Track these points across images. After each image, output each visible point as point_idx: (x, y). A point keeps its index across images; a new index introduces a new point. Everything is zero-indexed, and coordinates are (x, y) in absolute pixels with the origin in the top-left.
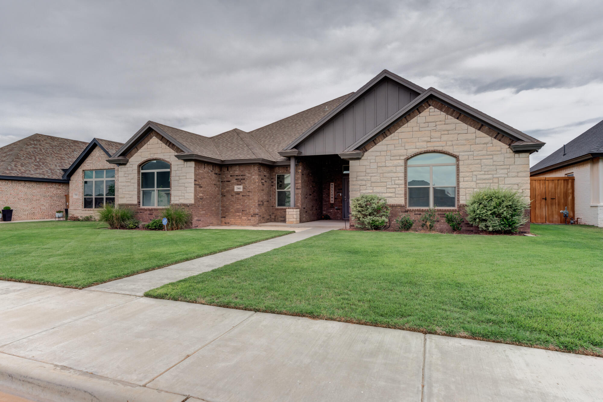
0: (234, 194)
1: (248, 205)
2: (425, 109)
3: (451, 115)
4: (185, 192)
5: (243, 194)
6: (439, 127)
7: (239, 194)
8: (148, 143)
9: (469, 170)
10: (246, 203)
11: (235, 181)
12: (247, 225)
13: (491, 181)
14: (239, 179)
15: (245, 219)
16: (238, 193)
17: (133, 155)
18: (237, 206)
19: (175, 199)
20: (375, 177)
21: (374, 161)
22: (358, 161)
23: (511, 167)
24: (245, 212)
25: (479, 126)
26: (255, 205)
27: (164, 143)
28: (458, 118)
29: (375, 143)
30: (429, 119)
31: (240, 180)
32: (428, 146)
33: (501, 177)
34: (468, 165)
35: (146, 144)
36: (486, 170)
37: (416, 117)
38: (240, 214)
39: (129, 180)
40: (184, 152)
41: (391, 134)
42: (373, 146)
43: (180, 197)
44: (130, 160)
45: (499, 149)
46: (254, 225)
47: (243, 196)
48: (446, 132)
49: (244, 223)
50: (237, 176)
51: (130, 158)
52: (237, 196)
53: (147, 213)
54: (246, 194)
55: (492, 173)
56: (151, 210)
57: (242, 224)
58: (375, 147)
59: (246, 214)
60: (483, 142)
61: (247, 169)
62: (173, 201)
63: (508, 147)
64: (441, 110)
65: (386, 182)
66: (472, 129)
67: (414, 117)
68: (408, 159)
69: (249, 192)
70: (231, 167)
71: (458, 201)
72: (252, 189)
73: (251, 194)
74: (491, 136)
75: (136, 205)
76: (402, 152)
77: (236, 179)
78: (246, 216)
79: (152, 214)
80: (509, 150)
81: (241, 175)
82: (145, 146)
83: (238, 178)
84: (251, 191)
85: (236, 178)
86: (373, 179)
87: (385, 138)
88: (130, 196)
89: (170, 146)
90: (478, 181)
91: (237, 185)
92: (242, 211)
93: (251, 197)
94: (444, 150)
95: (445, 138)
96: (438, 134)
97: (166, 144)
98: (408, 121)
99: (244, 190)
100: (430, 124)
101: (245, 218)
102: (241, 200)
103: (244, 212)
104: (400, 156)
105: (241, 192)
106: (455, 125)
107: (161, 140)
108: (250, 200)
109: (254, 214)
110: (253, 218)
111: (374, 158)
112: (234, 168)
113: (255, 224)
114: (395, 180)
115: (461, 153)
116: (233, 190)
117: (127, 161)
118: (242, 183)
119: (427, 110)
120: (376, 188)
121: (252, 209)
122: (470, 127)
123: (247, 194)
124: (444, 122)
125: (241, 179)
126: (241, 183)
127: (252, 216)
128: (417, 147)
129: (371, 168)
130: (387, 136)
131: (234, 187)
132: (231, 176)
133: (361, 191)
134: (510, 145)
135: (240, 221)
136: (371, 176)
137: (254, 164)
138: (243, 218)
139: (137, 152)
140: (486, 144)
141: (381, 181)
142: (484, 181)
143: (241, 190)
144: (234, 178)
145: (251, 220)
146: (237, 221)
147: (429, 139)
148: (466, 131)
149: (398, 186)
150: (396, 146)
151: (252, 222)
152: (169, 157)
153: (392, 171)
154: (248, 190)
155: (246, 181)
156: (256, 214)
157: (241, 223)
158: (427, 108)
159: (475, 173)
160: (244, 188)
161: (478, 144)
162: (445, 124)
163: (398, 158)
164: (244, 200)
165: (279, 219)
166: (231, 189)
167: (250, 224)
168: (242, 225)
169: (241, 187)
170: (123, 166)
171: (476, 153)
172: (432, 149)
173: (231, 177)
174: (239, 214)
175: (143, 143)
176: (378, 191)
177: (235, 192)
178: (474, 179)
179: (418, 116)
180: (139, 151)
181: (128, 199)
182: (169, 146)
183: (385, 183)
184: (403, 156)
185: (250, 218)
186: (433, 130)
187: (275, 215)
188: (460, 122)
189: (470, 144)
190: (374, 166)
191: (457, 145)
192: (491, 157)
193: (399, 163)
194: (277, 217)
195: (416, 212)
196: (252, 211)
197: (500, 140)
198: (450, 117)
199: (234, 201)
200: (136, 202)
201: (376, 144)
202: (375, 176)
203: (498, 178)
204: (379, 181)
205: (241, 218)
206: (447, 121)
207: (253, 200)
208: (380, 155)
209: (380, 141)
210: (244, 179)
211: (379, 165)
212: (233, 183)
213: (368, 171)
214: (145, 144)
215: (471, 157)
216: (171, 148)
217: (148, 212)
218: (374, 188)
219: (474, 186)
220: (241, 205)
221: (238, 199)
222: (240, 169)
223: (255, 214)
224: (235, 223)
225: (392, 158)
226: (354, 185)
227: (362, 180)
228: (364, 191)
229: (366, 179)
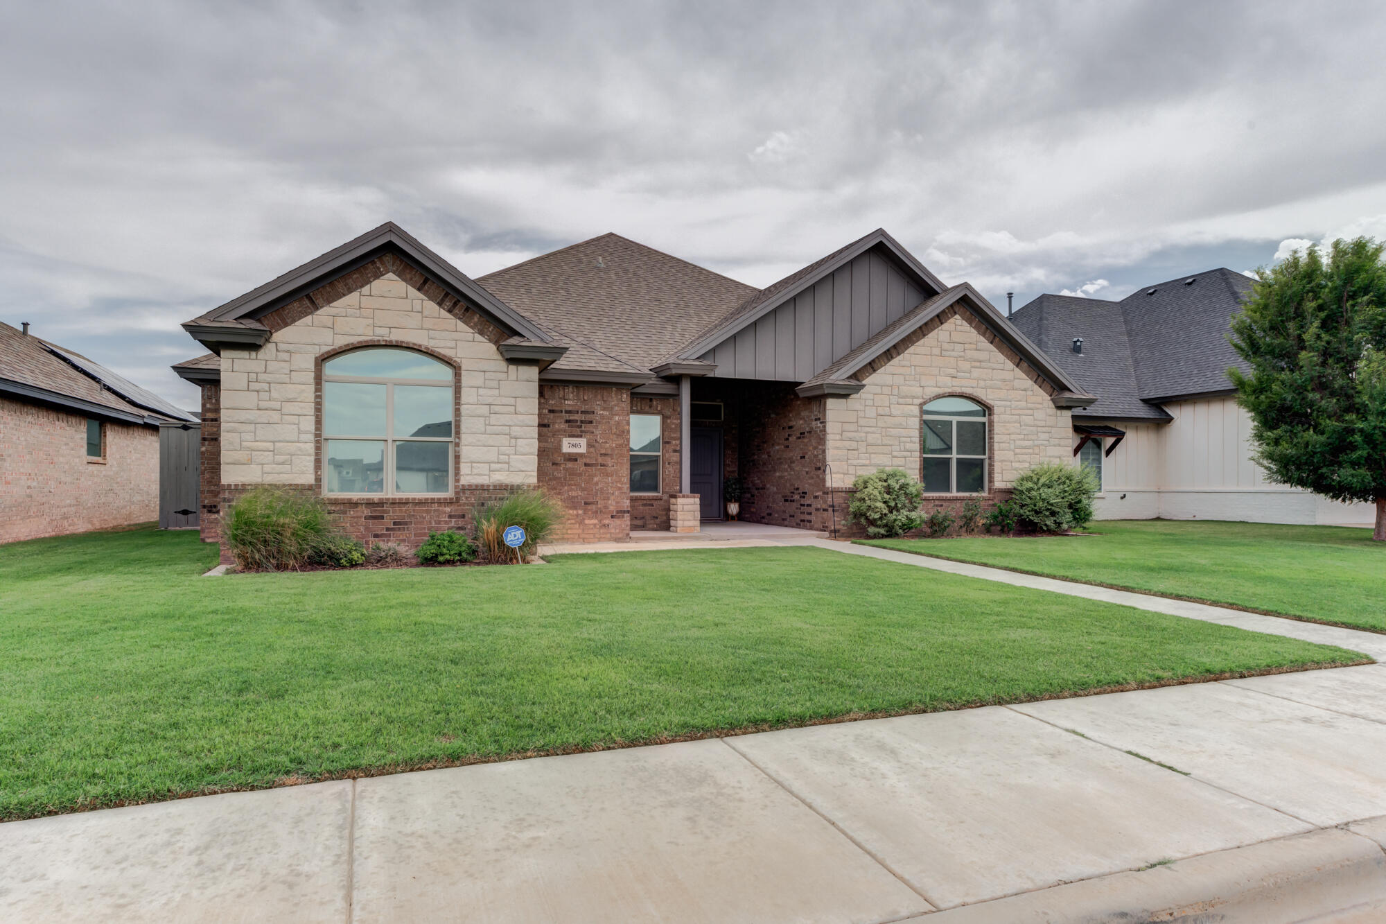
0: (559, 459)
1: (602, 489)
2: (949, 318)
3: (984, 335)
5: (588, 461)
6: (969, 354)
7: (576, 460)
8: (366, 290)
9: (1007, 432)
10: (597, 484)
11: (563, 426)
12: (600, 540)
13: (1031, 451)
14: (576, 421)
15: (595, 525)
16: (572, 458)
17: (294, 321)
18: (571, 490)
19: (475, 471)
20: (874, 435)
21: (870, 403)
22: (845, 400)
23: (1054, 430)
24: (594, 507)
25: (1018, 361)
26: (620, 489)
27: (431, 298)
28: (991, 343)
29: (872, 368)
30: (957, 337)
31: (579, 423)
32: (954, 384)
33: (1042, 445)
34: (1005, 422)
35: (355, 295)
36: (1025, 432)
37: (936, 330)
38: (580, 512)
39: (277, 405)
40: (523, 336)
41: (899, 354)
42: (870, 374)
43: (494, 466)
44: (278, 336)
45: (1039, 399)
46: (619, 539)
47: (586, 465)
48: (978, 364)
49: (592, 536)
50: (567, 412)
51: (279, 327)
52: (570, 465)
53: (359, 514)
54: (596, 460)
55: (1034, 437)
56: (381, 503)
57: (584, 539)
58: (874, 375)
59: (596, 512)
60: (1023, 388)
61: (599, 397)
62: (468, 478)
63: (1049, 398)
64: (970, 324)
65: (891, 445)
66: (1010, 365)
67: (932, 330)
68: (925, 403)
69: (605, 455)
70: (552, 386)
71: (991, 481)
72: (612, 449)
73: (609, 462)
74: (1031, 379)
75: (310, 488)
76: (917, 391)
77: (568, 421)
78: (596, 518)
79: (382, 518)
80: (1051, 404)
81: (582, 412)
82: (352, 298)
83: (571, 418)
84: (610, 452)
85: (567, 417)
86: (870, 438)
87: (889, 360)
88: (280, 458)
89: (456, 311)
90: (1017, 451)
91: (570, 436)
92: (586, 503)
93: (609, 470)
94: (975, 394)
95: (976, 373)
96: (966, 365)
97: (440, 304)
98: (924, 335)
99: (592, 450)
100: (959, 347)
101: (595, 521)
102: (580, 474)
103: (589, 507)
104: (913, 397)
105: (581, 455)
106: (987, 353)
107: (419, 290)
108: (607, 475)
109: (618, 512)
110: (618, 522)
111: (871, 396)
112: (562, 393)
113: (620, 536)
114: (904, 442)
115: (996, 402)
116: (559, 448)
117: (266, 336)
118: (585, 432)
119: (952, 320)
120: (875, 456)
121: (612, 498)
122: (1007, 361)
123: (600, 460)
124: (974, 346)
125: (582, 422)
126: (581, 432)
127: (612, 517)
128: (939, 384)
129: (866, 416)
130: (892, 358)
131: (560, 441)
132: (551, 411)
133: (849, 461)
134: (1051, 396)
135: (580, 531)
136: (866, 433)
137: (620, 386)
138: (587, 522)
139: (311, 313)
140: (1025, 390)
141: (883, 443)
142: (1024, 451)
143: (583, 449)
144: (562, 417)
145: (611, 526)
146: (569, 532)
147: (953, 372)
148: (1001, 366)
149: (909, 454)
150: (907, 378)
151: (613, 531)
152: (452, 344)
153: (901, 424)
154: (603, 452)
155: (596, 427)
156: (624, 512)
157: (582, 536)
158: (952, 316)
159: (1013, 437)
160: (589, 445)
161: (1016, 390)
162: (976, 350)
163: (909, 401)
164: (591, 477)
166: (550, 446)
167: (608, 536)
168: (585, 541)
169: (583, 442)
170: (245, 354)
171: (1014, 404)
172: (958, 390)
173: (552, 415)
174: (575, 512)
175: (340, 287)
176: (878, 462)
177: (565, 454)
178: (1012, 447)
179: (940, 328)
180: (319, 312)
181: (267, 468)
182: (450, 311)
183: (890, 448)
184: (918, 398)
185: (607, 522)
186: (960, 357)
188: (995, 349)
189: (1007, 388)
190: (871, 412)
191: (991, 388)
192: (1030, 412)
193: (912, 411)
195: (937, 502)
196: (614, 503)
197: (1040, 387)
198: (982, 338)
199: (560, 478)
200: (309, 479)
201: (875, 371)
202: (873, 433)
203: (1038, 446)
204: (879, 442)
205: (581, 523)
206: (981, 345)
207: (614, 477)
208: (880, 392)
209: (882, 366)
210: (591, 422)
211: (881, 411)
212: (558, 431)
213: (862, 422)
214: (350, 291)
215: (1008, 410)
216: (460, 319)
217: (367, 512)
218: (872, 456)
219: (1012, 459)
220: (583, 489)
221: (573, 473)
222: (578, 395)
223: (621, 512)
224: (566, 536)
225: (901, 400)
226: (837, 448)
227: (851, 439)
228: (855, 462)
229: (858, 438)
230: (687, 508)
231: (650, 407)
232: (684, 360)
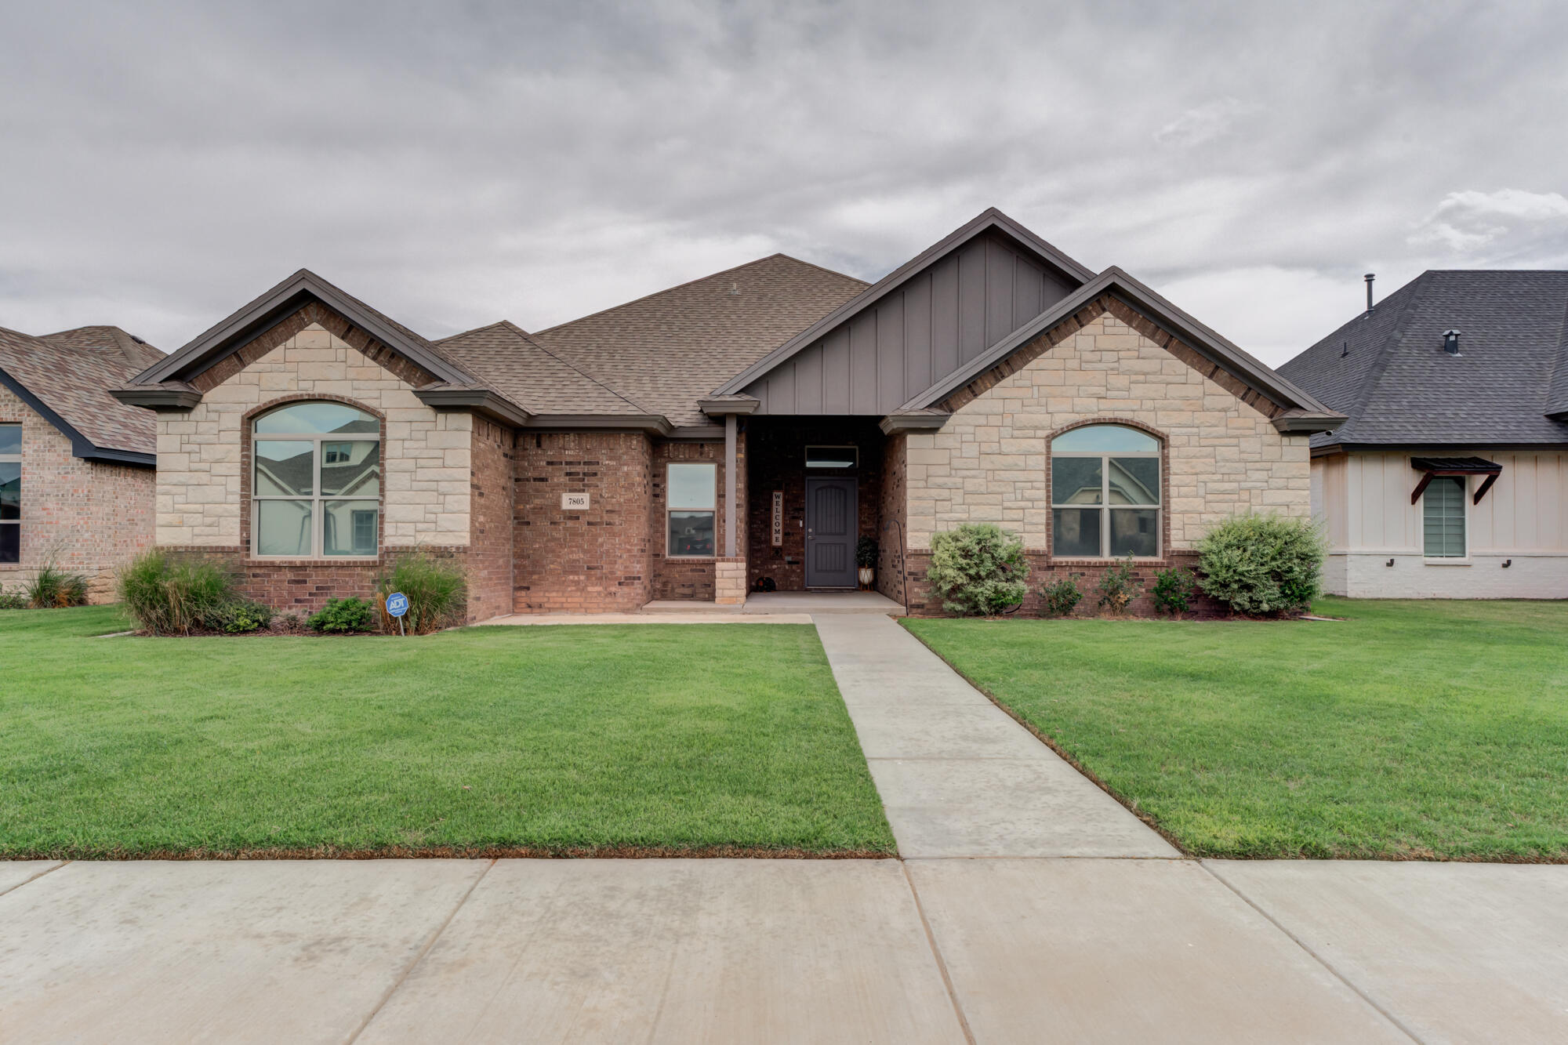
0: (558, 517)
1: (608, 551)
2: (1094, 318)
3: (1152, 337)
4: (439, 508)
5: (591, 519)
6: (1125, 364)
7: (577, 518)
8: (290, 343)
9: (1191, 471)
10: (602, 545)
11: (564, 479)
12: (605, 610)
13: (1236, 497)
14: (578, 474)
15: (599, 593)
16: (574, 516)
17: (223, 380)
18: (572, 552)
19: (400, 532)
20: (976, 481)
21: (970, 438)
22: (932, 436)
23: (1275, 466)
24: (598, 572)
25: (1211, 369)
26: (629, 551)
27: (354, 346)
28: (1165, 347)
29: (973, 392)
30: (1104, 342)
31: (581, 476)
32: (1101, 407)
33: (1256, 488)
34: (1188, 457)
35: (281, 348)
36: (1224, 470)
37: (1073, 335)
38: (582, 578)
39: (206, 466)
40: (442, 380)
41: (1013, 371)
42: (969, 400)
44: (208, 396)
45: (1250, 423)
46: (628, 609)
47: (589, 523)
48: (1141, 378)
49: (595, 606)
50: (567, 463)
51: (208, 388)
52: (570, 524)
53: (283, 578)
54: (602, 517)
55: (1239, 477)
56: (303, 567)
57: (586, 609)
58: (975, 402)
59: (602, 578)
60: (1220, 406)
61: (605, 445)
62: (392, 539)
63: (1267, 420)
64: (1129, 324)
65: (1002, 493)
66: (1196, 375)
67: (1067, 336)
68: (1054, 436)
69: (612, 512)
70: (551, 435)
71: (1167, 540)
72: (620, 504)
73: (616, 519)
74: (1235, 394)
75: (235, 550)
76: (1043, 419)
77: (567, 474)
78: (601, 585)
79: (305, 582)
80: (1271, 428)
81: (585, 463)
82: (277, 353)
83: (573, 470)
84: (617, 508)
85: (568, 469)
86: (970, 485)
87: (998, 380)
88: (208, 520)
89: (381, 358)
90: (1209, 497)
91: (572, 491)
92: (589, 568)
93: (616, 529)
94: (1136, 420)
95: (1138, 390)
96: (1123, 381)
97: (364, 352)
98: (1053, 344)
99: (596, 506)
100: (1106, 356)
101: (598, 589)
102: (582, 535)
103: (593, 572)
104: (1036, 428)
105: (583, 512)
106: (1159, 361)
107: (343, 338)
108: (614, 535)
109: (626, 578)
110: (625, 589)
111: (971, 429)
112: (561, 442)
113: (630, 606)
114: (1022, 489)
115: (1173, 429)
116: (557, 505)
117: (198, 399)
118: (589, 486)
119: (1098, 320)
120: (976, 507)
121: (620, 561)
122: (1192, 371)
123: (606, 518)
124: (1136, 354)
125: (584, 474)
126: (584, 485)
127: (620, 584)
128: (1077, 409)
129: (964, 455)
130: (1003, 377)
131: (560, 496)
132: (549, 463)
133: (938, 515)
134: (1271, 417)
135: (582, 600)
136: (964, 478)
137: (629, 431)
138: (590, 589)
139: (239, 371)
140: (1225, 410)
141: (989, 490)
142: (1221, 497)
143: (586, 506)
144: (561, 469)
145: (618, 595)
146: (569, 600)
147: (1102, 391)
148: (1183, 379)
149: (1030, 504)
150: (1026, 402)
151: (620, 600)
152: (376, 394)
153: (1016, 465)
154: (609, 508)
155: (601, 480)
156: (634, 578)
157: (585, 605)
158: (1099, 315)
159: (1202, 477)
160: (593, 501)
161: (1208, 410)
162: (1138, 358)
163: (1031, 433)
164: (595, 537)
165: (676, 591)
166: (549, 502)
167: (615, 606)
168: (587, 611)
169: (586, 497)
170: (178, 416)
171: (1204, 431)
172: (1109, 415)
173: (550, 468)
174: (576, 578)
175: (266, 341)
176: (981, 516)
177: (564, 512)
178: (1202, 492)
179: (1078, 332)
180: (247, 369)
181: (197, 530)
182: (374, 359)
183: (1000, 497)
184: (1043, 428)
185: (613, 589)
186: (1112, 369)
187: (664, 580)
188: (1171, 355)
189: (1193, 408)
190: (971, 450)
191: (1164, 410)
192: (1234, 441)
193: (1033, 446)
194: (670, 586)
195: (1074, 570)
196: (621, 568)
197: (1252, 405)
198: (1149, 342)
199: (559, 539)
200: (235, 541)
201: (976, 396)
202: (974, 477)
203: (1249, 490)
204: (983, 489)
205: (583, 590)
206: (1144, 351)
207: (623, 537)
208: (985, 423)
209: (987, 389)
210: (595, 474)
211: (985, 448)
212: (558, 485)
213: (956, 463)
214: (275, 345)
215: (1194, 440)
216: (384, 366)
217: (290, 575)
218: (972, 508)
219: (1201, 508)
220: (585, 552)
221: (574, 534)
222: (580, 444)
223: (630, 578)
224: (565, 605)
225: (1016, 433)
226: (919, 498)
227: (940, 487)
228: (946, 516)
229: (950, 485)
230: (731, 574)
231: (701, 454)
232: (719, 396)
